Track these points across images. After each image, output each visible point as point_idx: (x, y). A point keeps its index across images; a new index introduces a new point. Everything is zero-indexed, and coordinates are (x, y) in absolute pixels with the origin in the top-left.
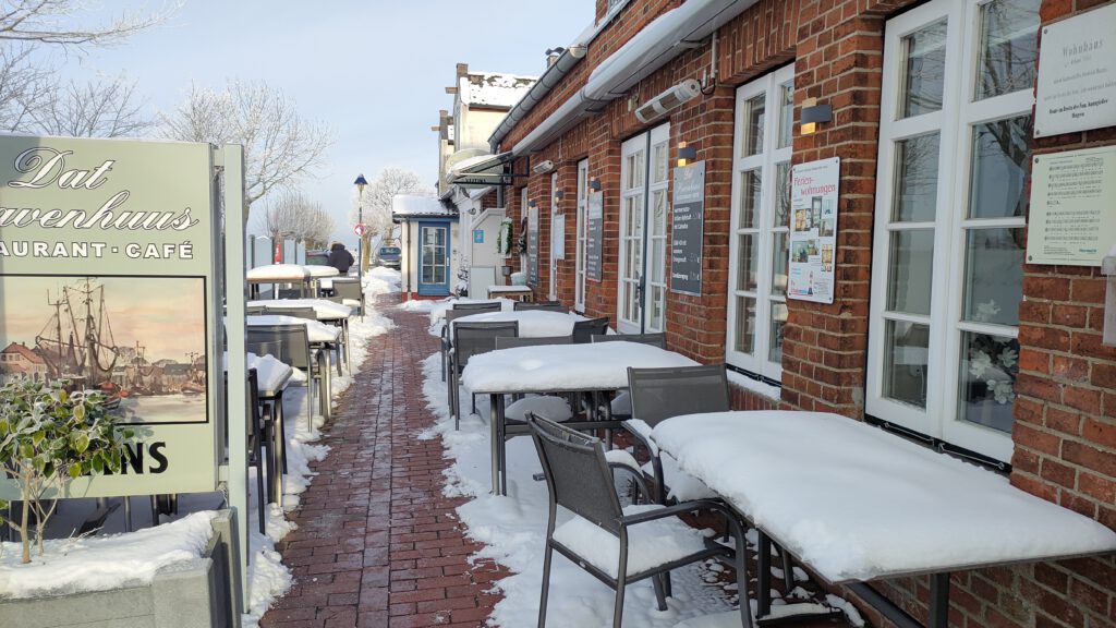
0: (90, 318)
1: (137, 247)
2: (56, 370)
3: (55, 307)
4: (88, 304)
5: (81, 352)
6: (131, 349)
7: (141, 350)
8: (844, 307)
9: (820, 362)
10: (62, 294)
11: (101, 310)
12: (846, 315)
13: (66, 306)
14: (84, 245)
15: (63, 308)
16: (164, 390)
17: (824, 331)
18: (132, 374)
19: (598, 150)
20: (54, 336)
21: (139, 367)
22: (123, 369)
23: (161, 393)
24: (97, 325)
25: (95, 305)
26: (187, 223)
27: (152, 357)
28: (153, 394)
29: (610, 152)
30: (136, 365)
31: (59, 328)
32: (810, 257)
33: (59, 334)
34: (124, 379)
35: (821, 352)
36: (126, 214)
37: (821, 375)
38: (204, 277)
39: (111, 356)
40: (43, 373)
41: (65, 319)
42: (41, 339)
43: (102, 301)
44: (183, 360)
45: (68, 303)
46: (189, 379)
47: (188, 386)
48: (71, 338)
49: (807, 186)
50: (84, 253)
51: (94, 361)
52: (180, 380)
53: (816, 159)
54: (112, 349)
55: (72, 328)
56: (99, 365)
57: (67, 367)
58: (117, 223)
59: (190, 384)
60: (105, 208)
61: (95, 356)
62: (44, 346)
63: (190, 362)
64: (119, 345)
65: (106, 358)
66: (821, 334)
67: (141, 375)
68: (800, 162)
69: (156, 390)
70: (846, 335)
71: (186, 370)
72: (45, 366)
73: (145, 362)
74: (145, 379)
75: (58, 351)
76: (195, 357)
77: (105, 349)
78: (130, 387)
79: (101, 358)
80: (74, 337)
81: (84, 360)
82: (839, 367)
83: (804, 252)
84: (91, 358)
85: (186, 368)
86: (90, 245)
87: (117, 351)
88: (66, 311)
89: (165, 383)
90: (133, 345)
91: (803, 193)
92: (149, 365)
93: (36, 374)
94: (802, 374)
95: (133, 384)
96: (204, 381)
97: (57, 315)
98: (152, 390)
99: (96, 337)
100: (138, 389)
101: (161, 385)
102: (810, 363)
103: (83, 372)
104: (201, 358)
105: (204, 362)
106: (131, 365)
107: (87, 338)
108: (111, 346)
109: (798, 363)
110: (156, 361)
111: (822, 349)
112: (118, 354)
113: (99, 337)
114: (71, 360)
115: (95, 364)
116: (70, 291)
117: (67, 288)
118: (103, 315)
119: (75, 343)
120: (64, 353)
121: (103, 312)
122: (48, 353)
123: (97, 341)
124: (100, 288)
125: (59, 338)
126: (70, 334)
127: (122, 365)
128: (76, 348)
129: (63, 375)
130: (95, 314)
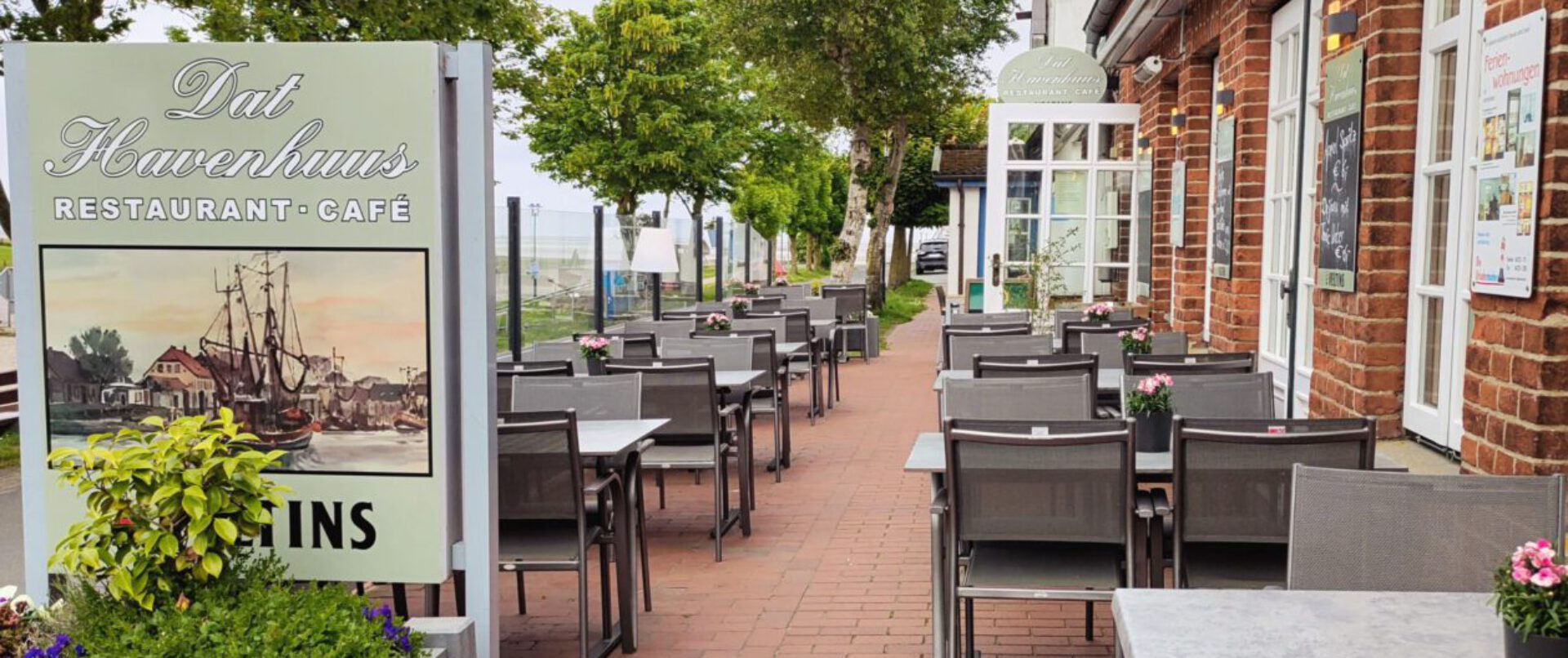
0: (270, 313)
1: (333, 205)
2: (226, 389)
3: (224, 296)
4: (267, 290)
5: (259, 363)
6: (325, 360)
7: (338, 362)
10: (233, 276)
11: (284, 301)
13: (239, 294)
15: (235, 296)
16: (370, 424)
18: (327, 397)
20: (223, 338)
21: (336, 387)
22: (314, 389)
23: (366, 428)
24: (280, 323)
25: (277, 293)
26: (401, 167)
27: (352, 374)
28: (355, 429)
30: (332, 384)
31: (230, 327)
33: (230, 336)
34: (316, 405)
36: (319, 155)
38: (426, 251)
39: (298, 370)
40: (209, 393)
41: (237, 313)
42: (208, 342)
43: (286, 286)
44: (396, 379)
45: (241, 289)
46: (405, 408)
47: (404, 418)
48: (246, 341)
50: (262, 215)
51: (276, 376)
52: (392, 408)
54: (299, 360)
55: (247, 326)
56: (282, 384)
57: (241, 384)
58: (306, 169)
59: (407, 415)
60: (290, 148)
61: (276, 368)
62: (211, 353)
63: (406, 382)
64: (309, 355)
65: (292, 372)
67: (338, 399)
69: (360, 423)
71: (400, 394)
72: (213, 381)
73: (344, 380)
74: (344, 405)
75: (228, 360)
76: (413, 374)
77: (290, 358)
78: (323, 416)
79: (285, 373)
80: (250, 341)
81: (262, 374)
84: (271, 373)
85: (400, 391)
86: (269, 203)
87: (307, 363)
88: (239, 300)
89: (371, 413)
90: (329, 355)
92: (349, 385)
93: (201, 394)
95: (328, 412)
96: (425, 412)
97: (227, 307)
98: (354, 422)
99: (278, 340)
100: (335, 421)
101: (366, 416)
103: (262, 394)
104: (422, 375)
105: (425, 382)
106: (325, 384)
107: (267, 342)
108: (299, 355)
110: (358, 379)
112: (307, 368)
113: (282, 340)
114: (245, 374)
115: (277, 382)
116: (244, 272)
117: (240, 268)
118: (288, 308)
119: (251, 349)
120: (237, 364)
121: (288, 303)
122: (216, 363)
123: (279, 345)
124: (283, 269)
125: (230, 341)
126: (243, 335)
127: (314, 383)
128: (252, 357)
129: (236, 397)
130: (277, 306)
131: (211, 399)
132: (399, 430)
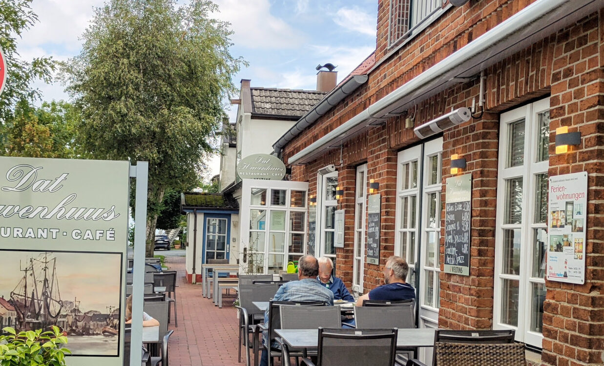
0: (46, 280)
1: (79, 232)
2: (22, 316)
3: (24, 272)
4: (45, 270)
5: (39, 304)
6: (71, 303)
7: (77, 304)
8: (594, 288)
9: (575, 330)
10: (29, 263)
11: (53, 275)
12: (595, 294)
13: (31, 272)
14: (46, 230)
15: (29, 273)
16: (91, 332)
17: (577, 306)
18: (70, 320)
19: (377, 157)
20: (22, 293)
21: (75, 315)
22: (65, 316)
23: (88, 334)
24: (50, 286)
25: (50, 271)
26: (112, 216)
27: (84, 309)
28: (83, 335)
29: (388, 160)
30: (73, 314)
31: (26, 287)
32: (564, 248)
33: (25, 291)
34: (65, 324)
35: (575, 322)
36: (74, 209)
37: (575, 341)
38: (122, 254)
39: (58, 307)
40: (13, 318)
41: (30, 280)
42: (14, 294)
43: (54, 268)
44: (105, 311)
45: (33, 269)
46: (108, 325)
47: (107, 329)
48: (33, 293)
49: (562, 193)
50: (45, 235)
51: (47, 310)
52: (102, 325)
53: (568, 172)
54: (59, 302)
55: (34, 286)
56: (49, 313)
57: (29, 314)
58: (67, 216)
59: (108, 328)
60: (60, 205)
61: (47, 306)
62: (16, 299)
63: (109, 313)
64: (63, 300)
65: (54, 308)
66: (575, 309)
67: (76, 321)
68: (555, 174)
69: (86, 332)
70: (596, 309)
71: (106, 319)
72: (16, 312)
73: (80, 312)
74: (79, 324)
75: (24, 303)
76: (112, 310)
77: (54, 302)
78: (69, 329)
79: (51, 308)
80: (35, 293)
81: (40, 309)
82: (590, 334)
83: (560, 244)
84: (44, 308)
85: (106, 317)
86: (49, 231)
87: (62, 304)
88: (31, 275)
89: (92, 327)
90: (73, 300)
91: (558, 198)
92: (82, 314)
93: (9, 318)
94: (560, 341)
95: (71, 327)
96: (117, 327)
97: (25, 278)
98: (83, 331)
99: (49, 294)
100: (74, 331)
101: (89, 329)
102: (566, 331)
103: (39, 318)
104: (116, 310)
105: (118, 313)
106: (70, 314)
107: (43, 294)
108: (58, 300)
109: (556, 332)
110: (86, 312)
111: (575, 320)
112: (62, 306)
113: (51, 293)
114: (32, 309)
115: (47, 313)
116: (34, 262)
117: (33, 260)
118: (54, 278)
119: (35, 298)
120: (28, 304)
121: (55, 276)
122: (18, 304)
123: (49, 296)
124: (54, 260)
125: (26, 295)
126: (32, 291)
127: (65, 314)
128: (36, 301)
129: (26, 319)
130: (49, 277)
131: (14, 321)
132: (104, 335)
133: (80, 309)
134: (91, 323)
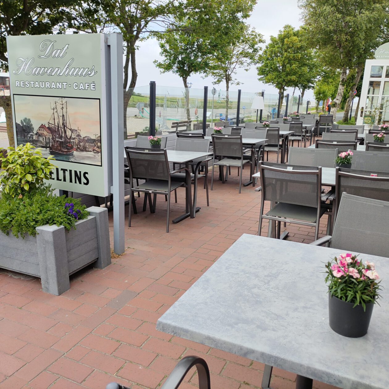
0: (63, 116)
1: (77, 85)
2: (54, 137)
3: (53, 110)
4: (62, 109)
5: (61, 130)
6: (76, 130)
7: (79, 131)
10: (55, 104)
11: (66, 112)
14: (60, 83)
15: (55, 110)
18: (77, 141)
21: (79, 139)
22: (74, 139)
23: (86, 151)
24: (65, 119)
25: (65, 110)
26: (93, 74)
27: (83, 135)
28: (83, 151)
31: (54, 119)
33: (54, 122)
34: (74, 143)
36: (73, 69)
38: (99, 99)
40: (51, 137)
41: (56, 115)
42: (50, 123)
43: (67, 108)
44: (93, 137)
46: (95, 146)
47: (95, 149)
48: (58, 124)
50: (60, 87)
51: (65, 134)
52: (92, 146)
54: (70, 130)
55: (58, 119)
56: (67, 136)
57: (57, 136)
58: (70, 73)
60: (66, 67)
61: (65, 132)
62: (51, 126)
63: (95, 138)
64: (73, 129)
65: (69, 133)
67: (80, 142)
71: (94, 142)
72: (51, 134)
73: (81, 137)
74: (81, 144)
75: (54, 129)
76: (97, 136)
77: (68, 129)
78: (76, 147)
79: (67, 133)
81: (62, 134)
86: (62, 84)
88: (56, 112)
89: (87, 147)
93: (49, 138)
95: (77, 145)
97: (53, 113)
98: (83, 149)
100: (79, 148)
103: (62, 139)
104: (99, 137)
105: (100, 139)
106: (76, 137)
107: (63, 124)
108: (70, 128)
112: (72, 132)
113: (66, 124)
114: (58, 133)
115: (65, 136)
116: (57, 103)
118: (67, 115)
119: (59, 126)
120: (56, 130)
122: (52, 129)
123: (66, 126)
124: (66, 103)
125: (55, 123)
126: (58, 122)
127: (74, 137)
128: (60, 128)
129: (57, 139)
130: (65, 114)
131: (51, 140)
132: (94, 152)
133: (81, 135)
134: (87, 144)
